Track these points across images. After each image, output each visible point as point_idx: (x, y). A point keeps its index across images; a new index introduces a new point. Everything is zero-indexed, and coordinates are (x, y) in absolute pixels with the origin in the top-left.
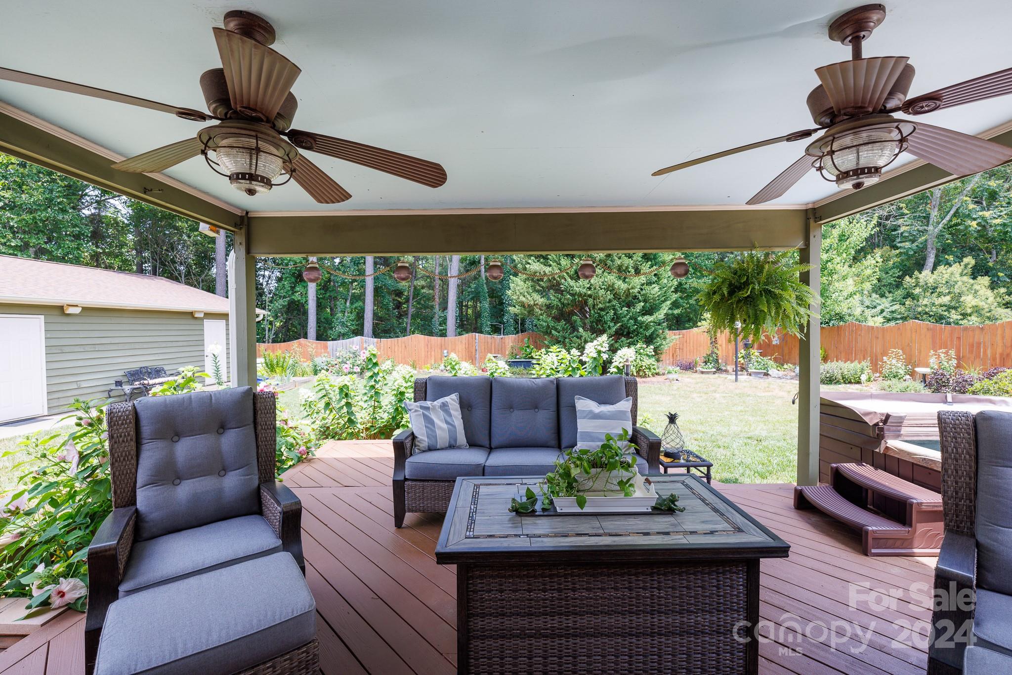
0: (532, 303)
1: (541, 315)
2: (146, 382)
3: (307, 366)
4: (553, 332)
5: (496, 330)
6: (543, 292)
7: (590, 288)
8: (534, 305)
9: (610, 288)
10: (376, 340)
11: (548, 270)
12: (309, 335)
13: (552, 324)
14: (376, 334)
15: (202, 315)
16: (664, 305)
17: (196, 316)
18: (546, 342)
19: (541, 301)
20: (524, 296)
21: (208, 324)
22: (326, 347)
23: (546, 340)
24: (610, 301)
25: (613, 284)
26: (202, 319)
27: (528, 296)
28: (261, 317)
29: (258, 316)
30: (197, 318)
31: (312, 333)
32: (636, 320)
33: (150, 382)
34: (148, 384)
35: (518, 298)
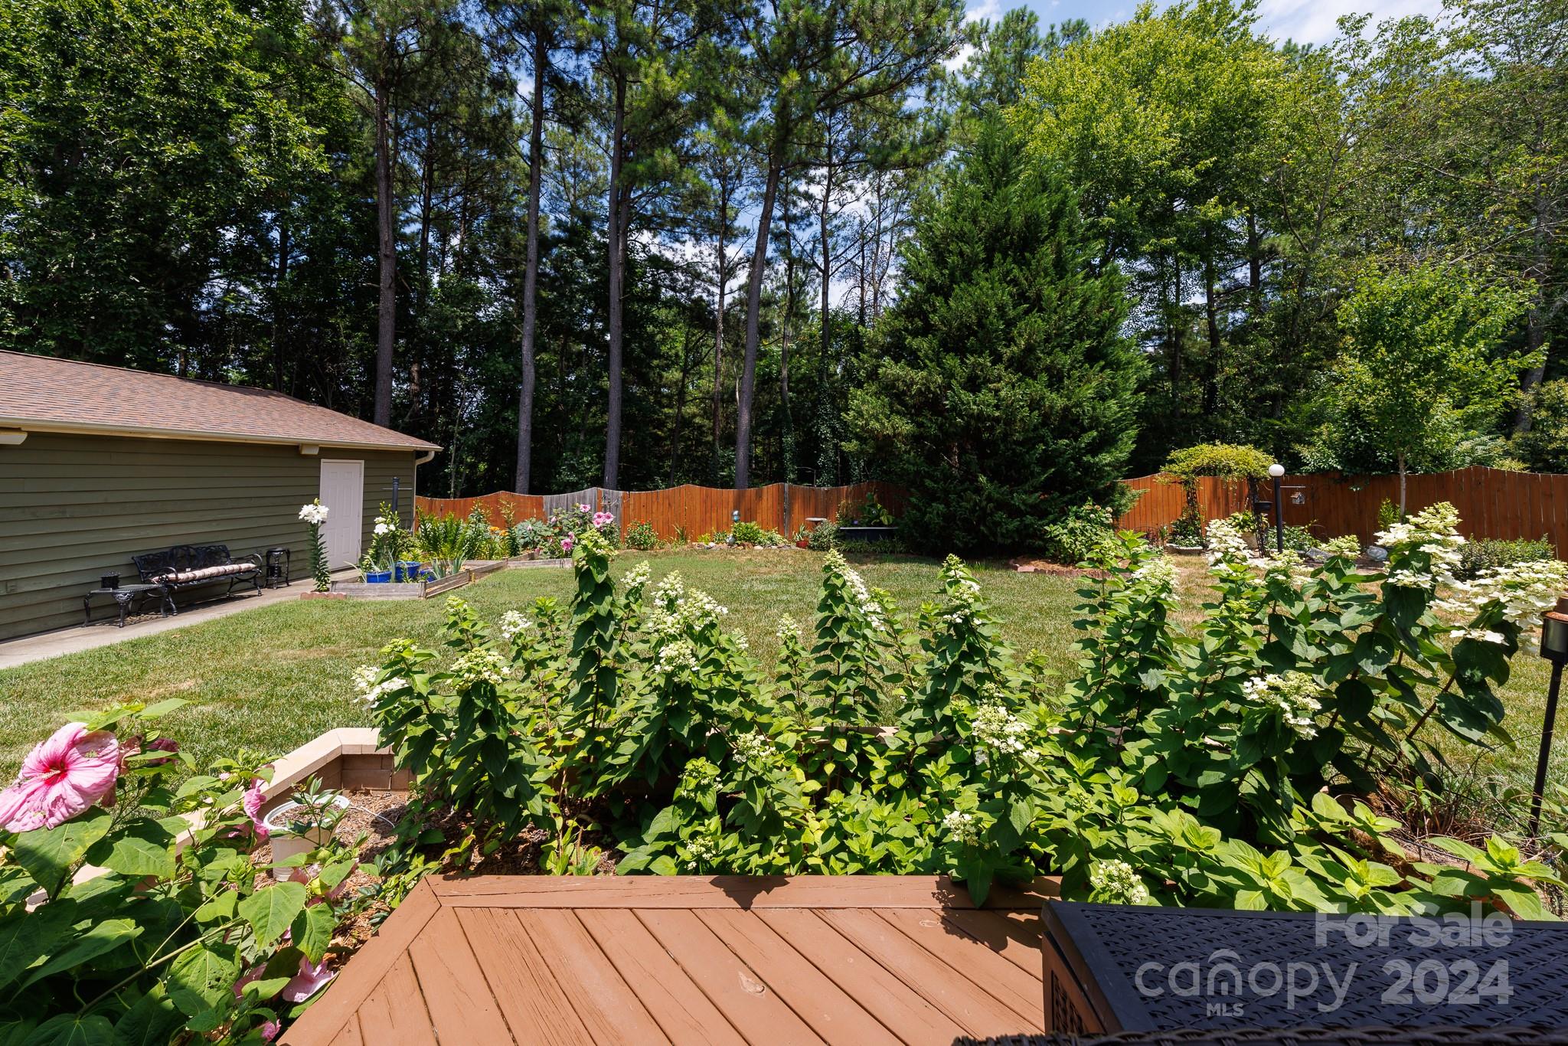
0: (890, 432)
1: (905, 452)
2: (172, 576)
4: (928, 482)
5: (803, 478)
6: (912, 412)
7: (997, 407)
8: (895, 435)
9: (1035, 404)
10: (621, 493)
12: (519, 485)
13: (924, 468)
14: (624, 484)
15: (315, 452)
16: (1124, 436)
17: (304, 452)
18: (913, 500)
19: (906, 427)
20: (878, 420)
21: (327, 467)
22: (540, 505)
23: (912, 495)
24: (1036, 428)
25: (1042, 398)
26: (316, 459)
27: (885, 421)
28: (432, 455)
29: (425, 453)
30: (306, 456)
31: (522, 480)
32: (1078, 461)
33: (181, 576)
34: (176, 581)
35: (867, 424)
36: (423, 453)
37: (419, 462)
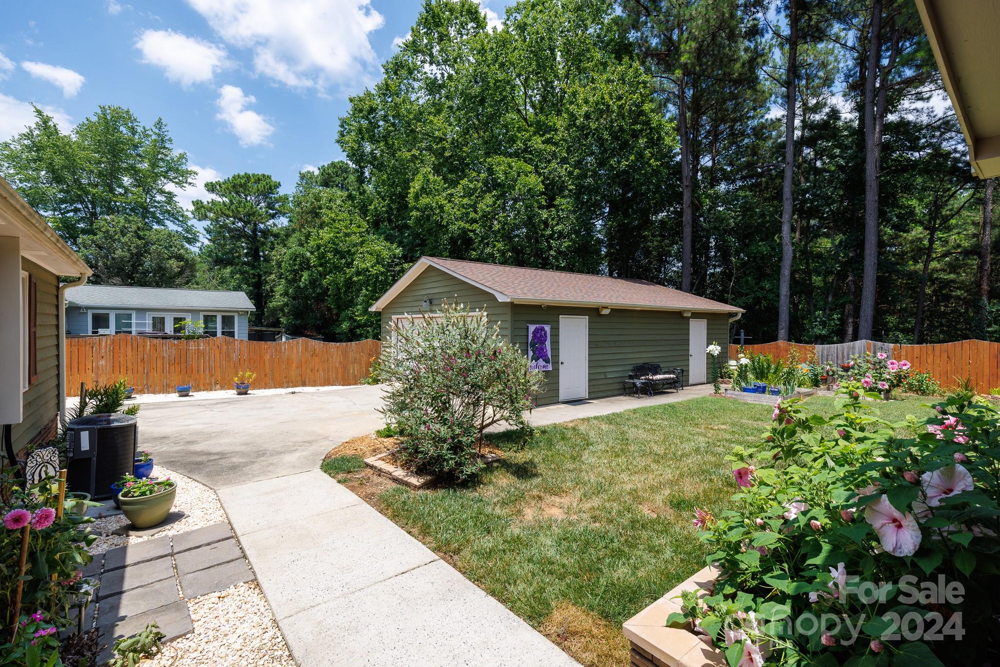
10: (892, 346)
12: (779, 336)
15: (689, 315)
17: (684, 315)
21: (693, 323)
26: (688, 318)
28: (740, 315)
29: (736, 314)
30: (685, 317)
31: (782, 333)
33: (655, 378)
34: (652, 380)
36: (731, 315)
37: (731, 320)
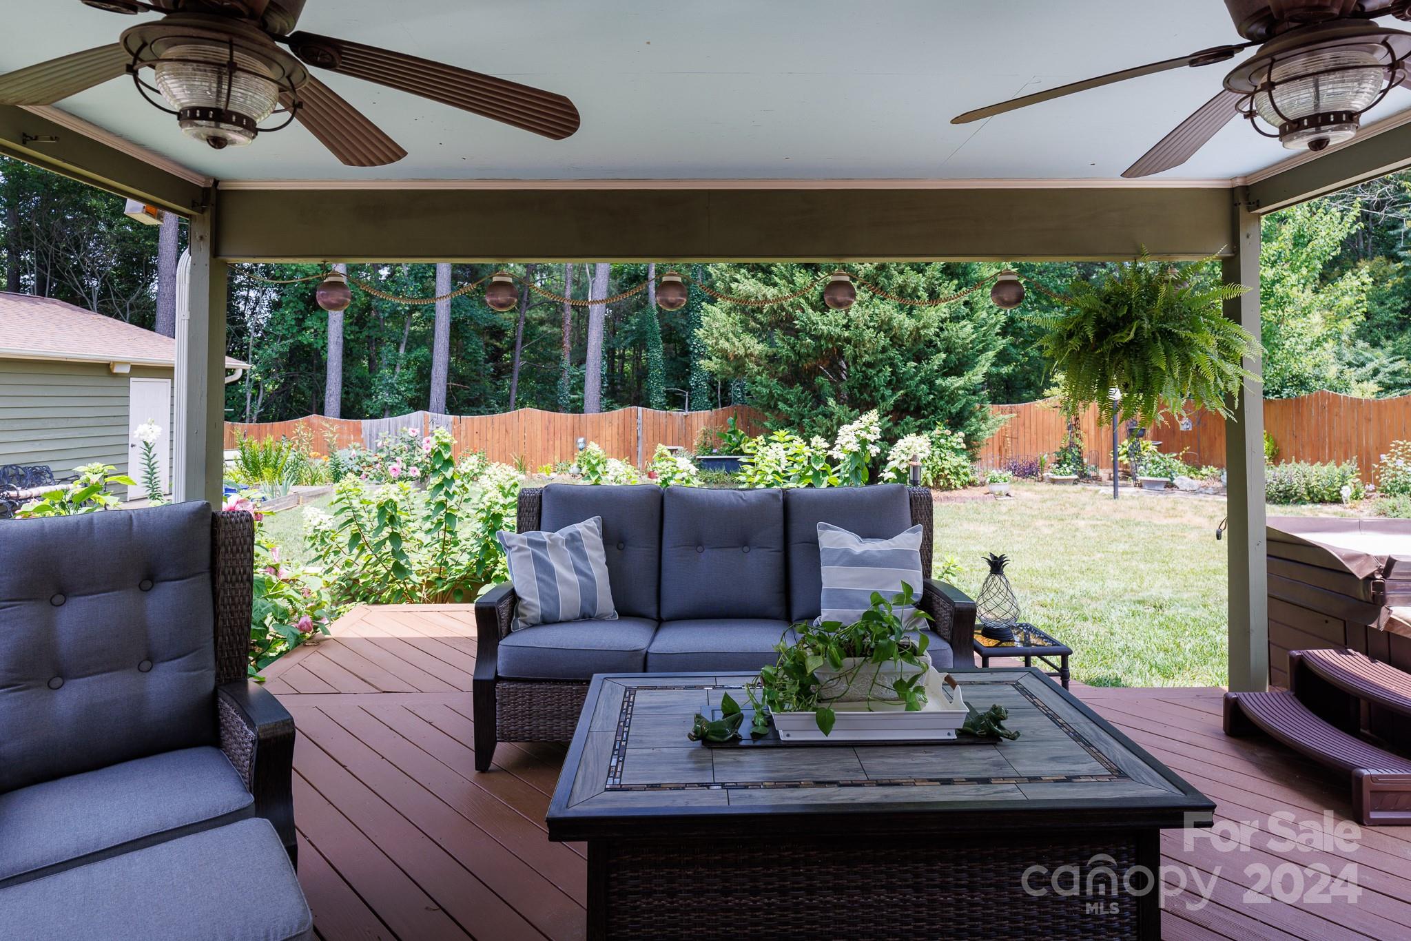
0: (742, 352)
1: (759, 373)
2: (13, 493)
3: (322, 465)
4: (781, 405)
5: (675, 401)
6: (762, 333)
7: (847, 327)
8: (746, 356)
9: (885, 326)
10: (451, 417)
11: (770, 292)
12: (327, 408)
13: (778, 391)
14: (453, 407)
15: (127, 370)
16: (982, 358)
17: (115, 371)
18: (767, 424)
19: (758, 348)
20: (727, 340)
21: (138, 387)
22: (358, 431)
23: (766, 419)
24: (884, 350)
25: (891, 319)
26: (126, 377)
27: (735, 340)
28: (238, 375)
30: (117, 375)
31: (333, 403)
32: (931, 384)
35: (717, 344)
37: (227, 381)
